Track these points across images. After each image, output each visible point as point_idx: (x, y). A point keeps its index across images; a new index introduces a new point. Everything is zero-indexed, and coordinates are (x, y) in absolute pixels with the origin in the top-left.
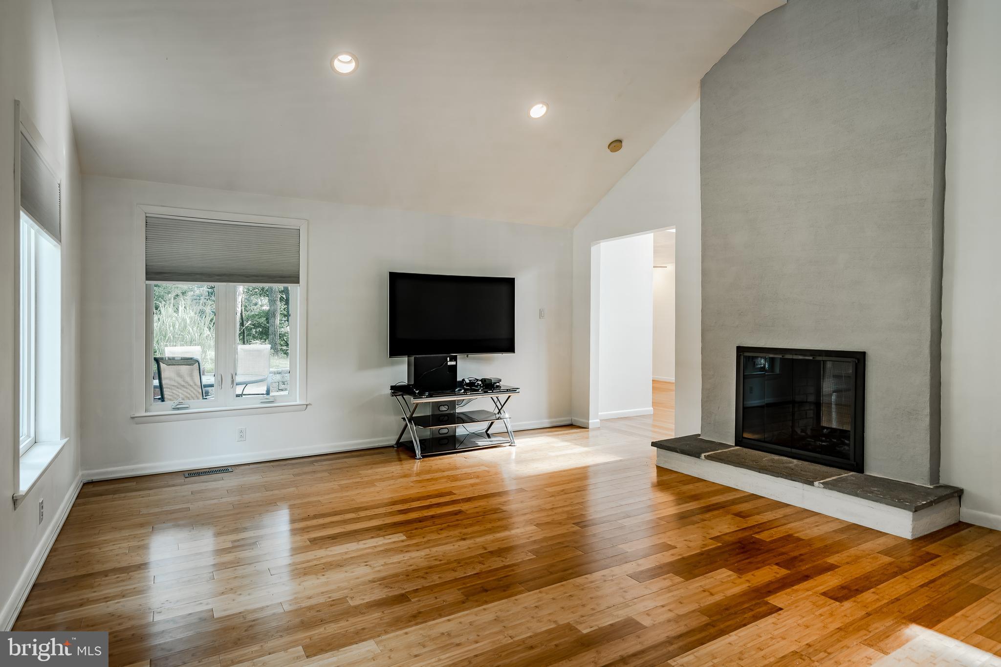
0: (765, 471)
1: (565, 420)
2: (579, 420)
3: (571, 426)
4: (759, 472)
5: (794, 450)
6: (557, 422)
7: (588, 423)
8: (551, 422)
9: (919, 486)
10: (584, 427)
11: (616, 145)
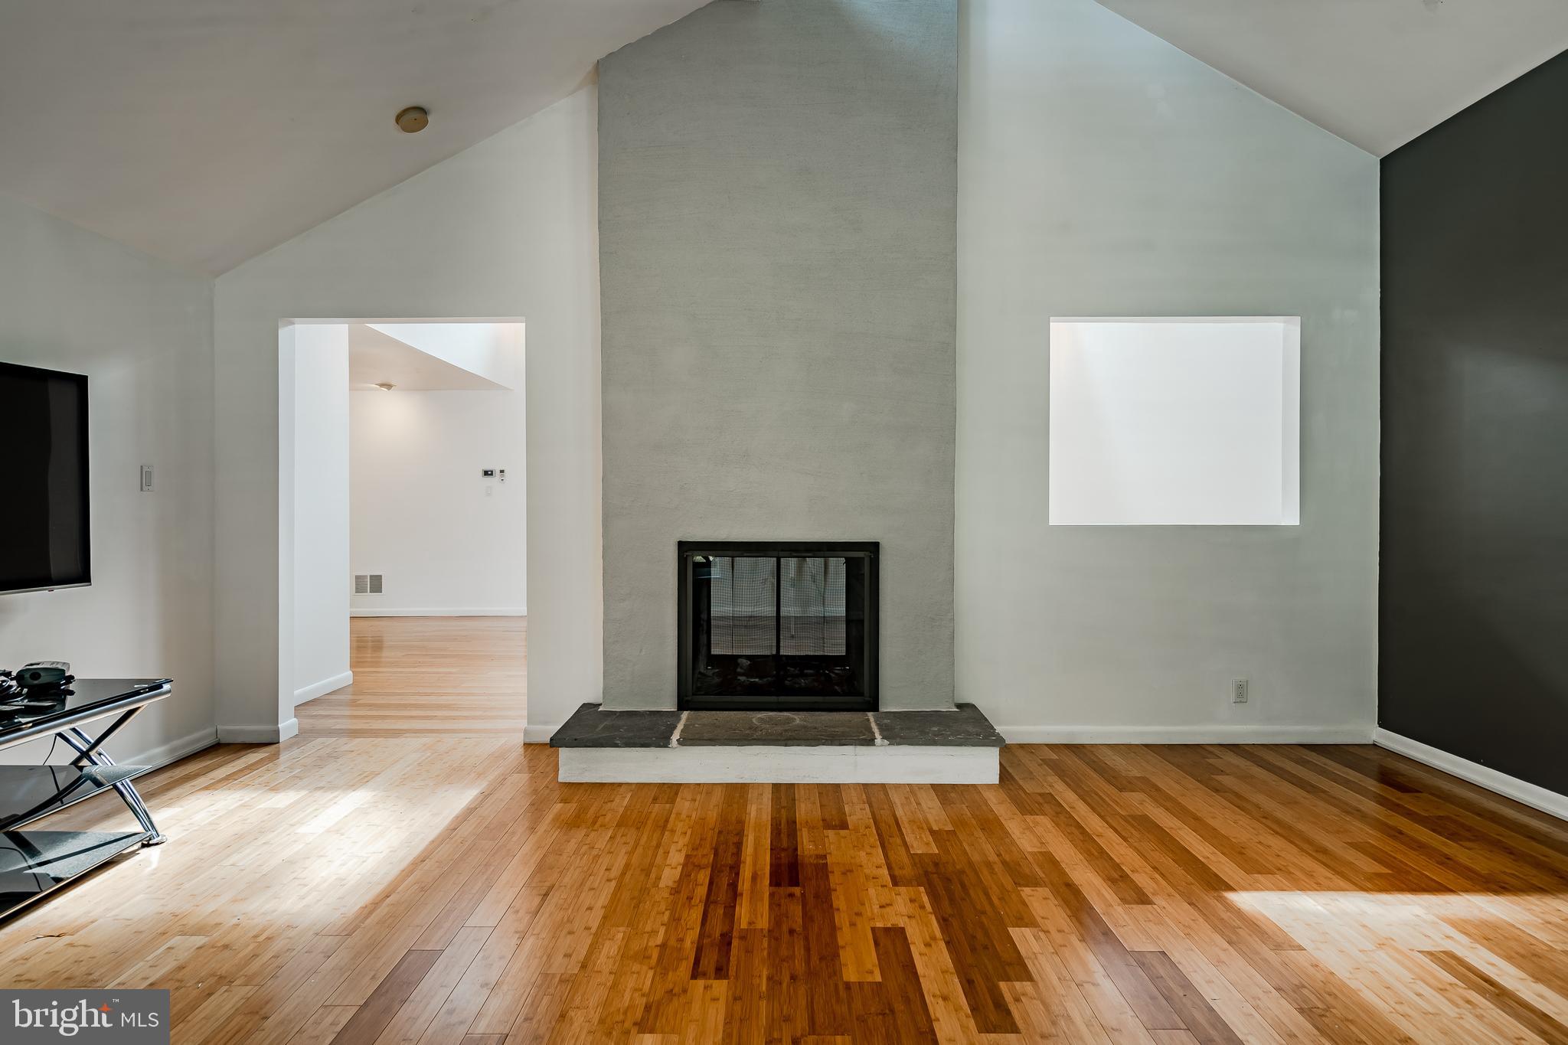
0: (795, 741)
1: (202, 737)
2: (248, 729)
3: (219, 749)
4: (786, 746)
5: (782, 699)
6: (184, 746)
7: (277, 732)
8: (173, 750)
9: (947, 712)
10: (269, 742)
11: (413, 117)
